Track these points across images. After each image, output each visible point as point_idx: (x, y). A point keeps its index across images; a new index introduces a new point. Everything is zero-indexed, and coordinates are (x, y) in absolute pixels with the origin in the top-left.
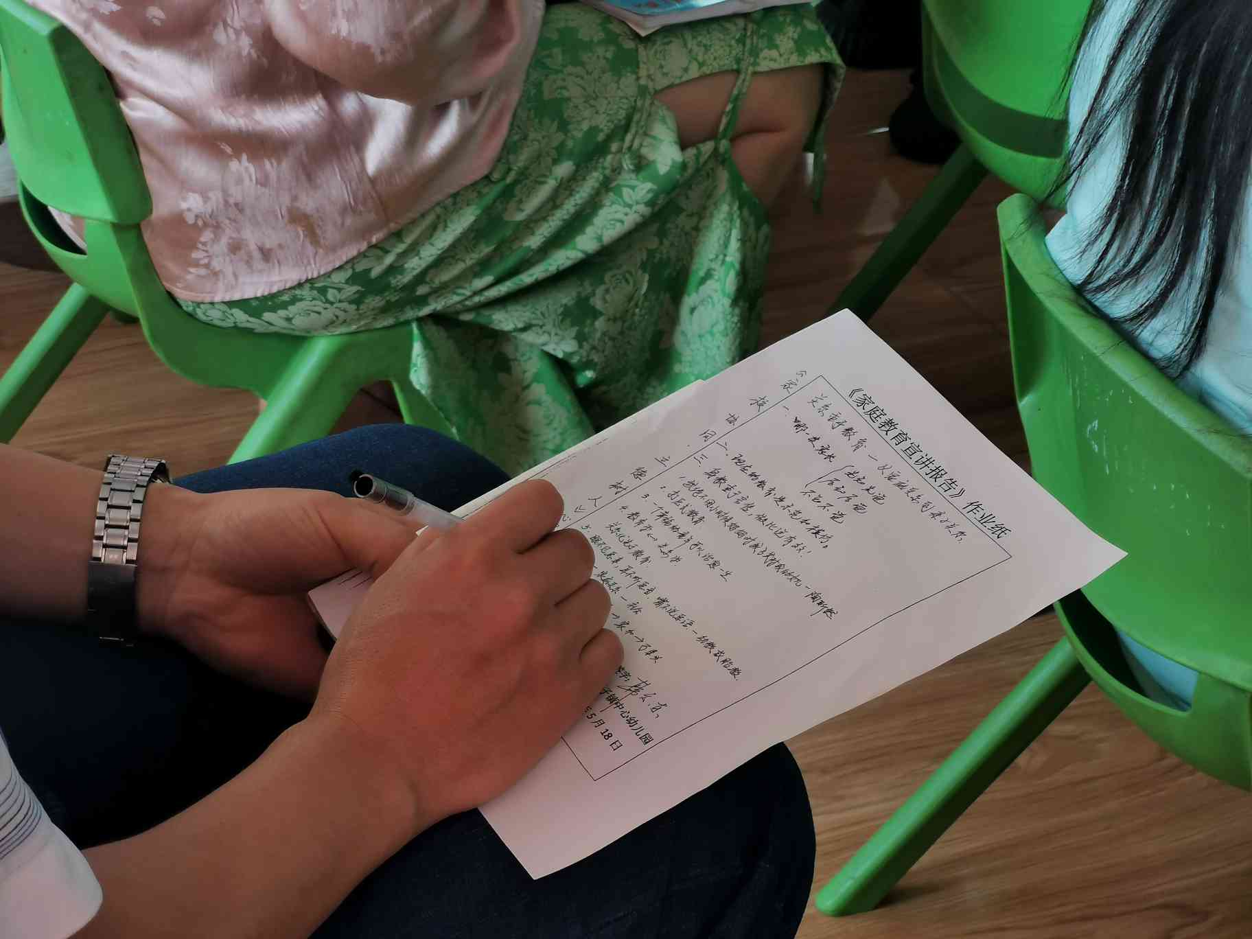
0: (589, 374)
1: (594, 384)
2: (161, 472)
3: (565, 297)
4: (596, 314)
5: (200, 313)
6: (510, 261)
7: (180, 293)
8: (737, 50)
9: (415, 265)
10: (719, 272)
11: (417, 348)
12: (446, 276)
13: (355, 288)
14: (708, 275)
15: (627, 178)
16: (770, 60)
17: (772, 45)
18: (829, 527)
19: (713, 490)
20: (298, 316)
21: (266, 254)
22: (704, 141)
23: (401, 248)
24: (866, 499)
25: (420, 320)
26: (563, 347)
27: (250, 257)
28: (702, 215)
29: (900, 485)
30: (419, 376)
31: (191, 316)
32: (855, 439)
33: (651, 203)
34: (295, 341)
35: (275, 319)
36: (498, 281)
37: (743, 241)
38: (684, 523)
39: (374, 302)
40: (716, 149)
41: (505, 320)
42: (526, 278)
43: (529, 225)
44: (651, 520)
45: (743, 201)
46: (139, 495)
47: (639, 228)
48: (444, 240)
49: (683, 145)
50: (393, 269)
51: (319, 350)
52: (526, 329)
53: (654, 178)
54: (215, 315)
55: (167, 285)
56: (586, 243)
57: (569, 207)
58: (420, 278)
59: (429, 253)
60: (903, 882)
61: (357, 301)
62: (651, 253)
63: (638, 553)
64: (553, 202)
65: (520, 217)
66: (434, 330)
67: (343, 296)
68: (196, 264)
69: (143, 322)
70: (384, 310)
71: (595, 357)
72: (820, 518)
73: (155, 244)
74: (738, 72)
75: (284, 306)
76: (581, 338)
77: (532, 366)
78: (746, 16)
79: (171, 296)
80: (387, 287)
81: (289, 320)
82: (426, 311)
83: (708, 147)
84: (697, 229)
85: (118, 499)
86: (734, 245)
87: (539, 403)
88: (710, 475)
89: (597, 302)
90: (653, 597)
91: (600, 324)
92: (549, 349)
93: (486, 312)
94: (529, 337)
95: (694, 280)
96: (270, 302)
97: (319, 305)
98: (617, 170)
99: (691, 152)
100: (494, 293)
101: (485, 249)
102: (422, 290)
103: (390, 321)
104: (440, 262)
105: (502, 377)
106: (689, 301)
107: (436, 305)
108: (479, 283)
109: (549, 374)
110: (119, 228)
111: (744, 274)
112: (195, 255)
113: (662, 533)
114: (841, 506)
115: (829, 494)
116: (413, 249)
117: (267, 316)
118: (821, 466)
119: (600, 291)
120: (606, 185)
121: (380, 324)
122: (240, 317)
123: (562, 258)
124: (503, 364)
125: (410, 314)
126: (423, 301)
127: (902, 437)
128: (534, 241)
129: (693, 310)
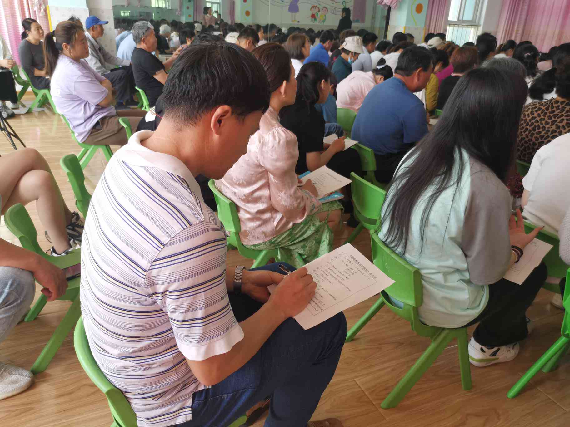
0: (305, 256)
1: (306, 258)
2: (244, 268)
3: (302, 244)
4: (306, 247)
5: (246, 246)
6: (293, 239)
7: (244, 244)
8: (328, 208)
9: (279, 240)
10: (326, 240)
11: (279, 252)
12: (284, 241)
13: (270, 243)
14: (324, 241)
15: (312, 227)
16: (333, 208)
17: (333, 206)
18: (348, 277)
19: (329, 271)
20: (261, 247)
21: (258, 238)
22: (323, 221)
23: (277, 237)
24: (354, 272)
25: (279, 248)
26: (301, 252)
27: (256, 238)
28: (323, 232)
29: (359, 270)
30: (279, 257)
31: (245, 247)
32: (351, 263)
33: (315, 230)
34: (260, 251)
35: (258, 247)
36: (291, 242)
37: (329, 236)
38: (325, 276)
39: (273, 245)
40: (325, 222)
41: (292, 248)
42: (295, 242)
43: (296, 234)
44: (320, 275)
45: (329, 230)
46: (241, 272)
47: (313, 234)
48: (284, 236)
49: (320, 222)
50: (276, 240)
51: (264, 253)
52: (296, 249)
53: (316, 227)
54: (249, 247)
55: (242, 243)
56: (305, 236)
57: (303, 231)
58: (280, 242)
59: (281, 238)
60: (355, 337)
61: (270, 245)
62: (315, 237)
63: (318, 281)
64: (300, 230)
65: (295, 233)
66: (281, 250)
67: (268, 244)
68: (248, 239)
69: (238, 248)
70: (274, 246)
71: (306, 253)
72: (347, 275)
73: (241, 236)
74: (328, 211)
75: (259, 245)
76: (304, 250)
77: (296, 255)
78: (329, 202)
79: (242, 244)
80: (275, 243)
81: (260, 248)
82: (280, 246)
83: (324, 222)
84: (322, 234)
85: (238, 272)
86: (328, 236)
87: (297, 261)
88: (329, 269)
89: (307, 245)
90: (321, 288)
91: (307, 248)
92: (299, 252)
93: (289, 247)
94: (296, 250)
95: (322, 242)
96: (258, 245)
97: (264, 246)
98: (310, 226)
99: (321, 223)
100: (290, 244)
101: (290, 238)
102: (280, 244)
103: (275, 248)
104: (282, 240)
105: (291, 257)
106: (321, 245)
107: (282, 246)
108: (288, 243)
109: (299, 257)
110: (236, 233)
111: (330, 241)
112: (247, 237)
113: (322, 278)
114: (350, 274)
115: (348, 272)
116: (279, 238)
117: (257, 247)
118: (346, 267)
119: (307, 243)
120: (308, 228)
121: (273, 248)
122: (253, 247)
123: (301, 239)
124: (292, 255)
125: (278, 247)
126: (280, 245)
127: (359, 263)
128: (297, 236)
129: (322, 246)
